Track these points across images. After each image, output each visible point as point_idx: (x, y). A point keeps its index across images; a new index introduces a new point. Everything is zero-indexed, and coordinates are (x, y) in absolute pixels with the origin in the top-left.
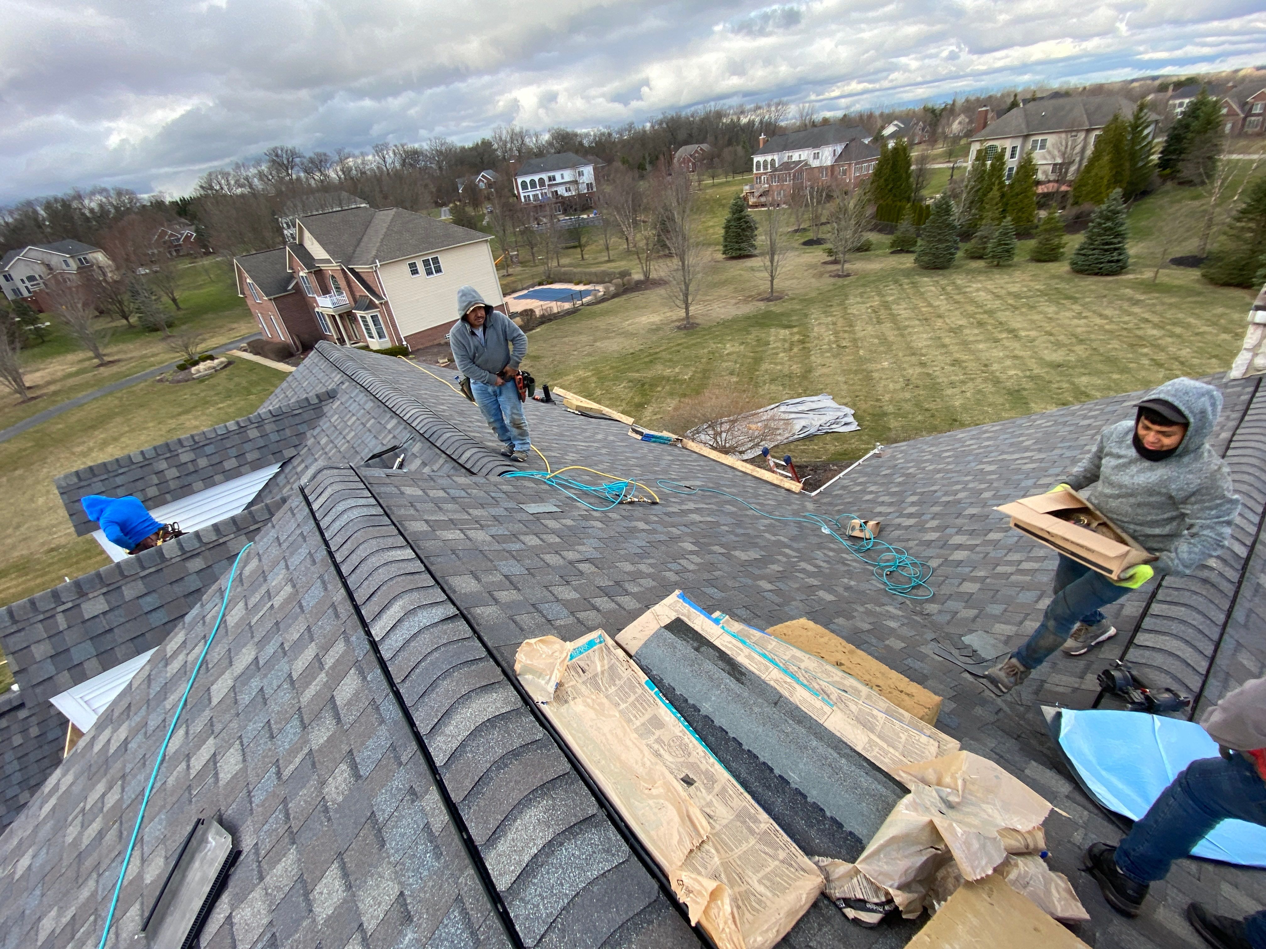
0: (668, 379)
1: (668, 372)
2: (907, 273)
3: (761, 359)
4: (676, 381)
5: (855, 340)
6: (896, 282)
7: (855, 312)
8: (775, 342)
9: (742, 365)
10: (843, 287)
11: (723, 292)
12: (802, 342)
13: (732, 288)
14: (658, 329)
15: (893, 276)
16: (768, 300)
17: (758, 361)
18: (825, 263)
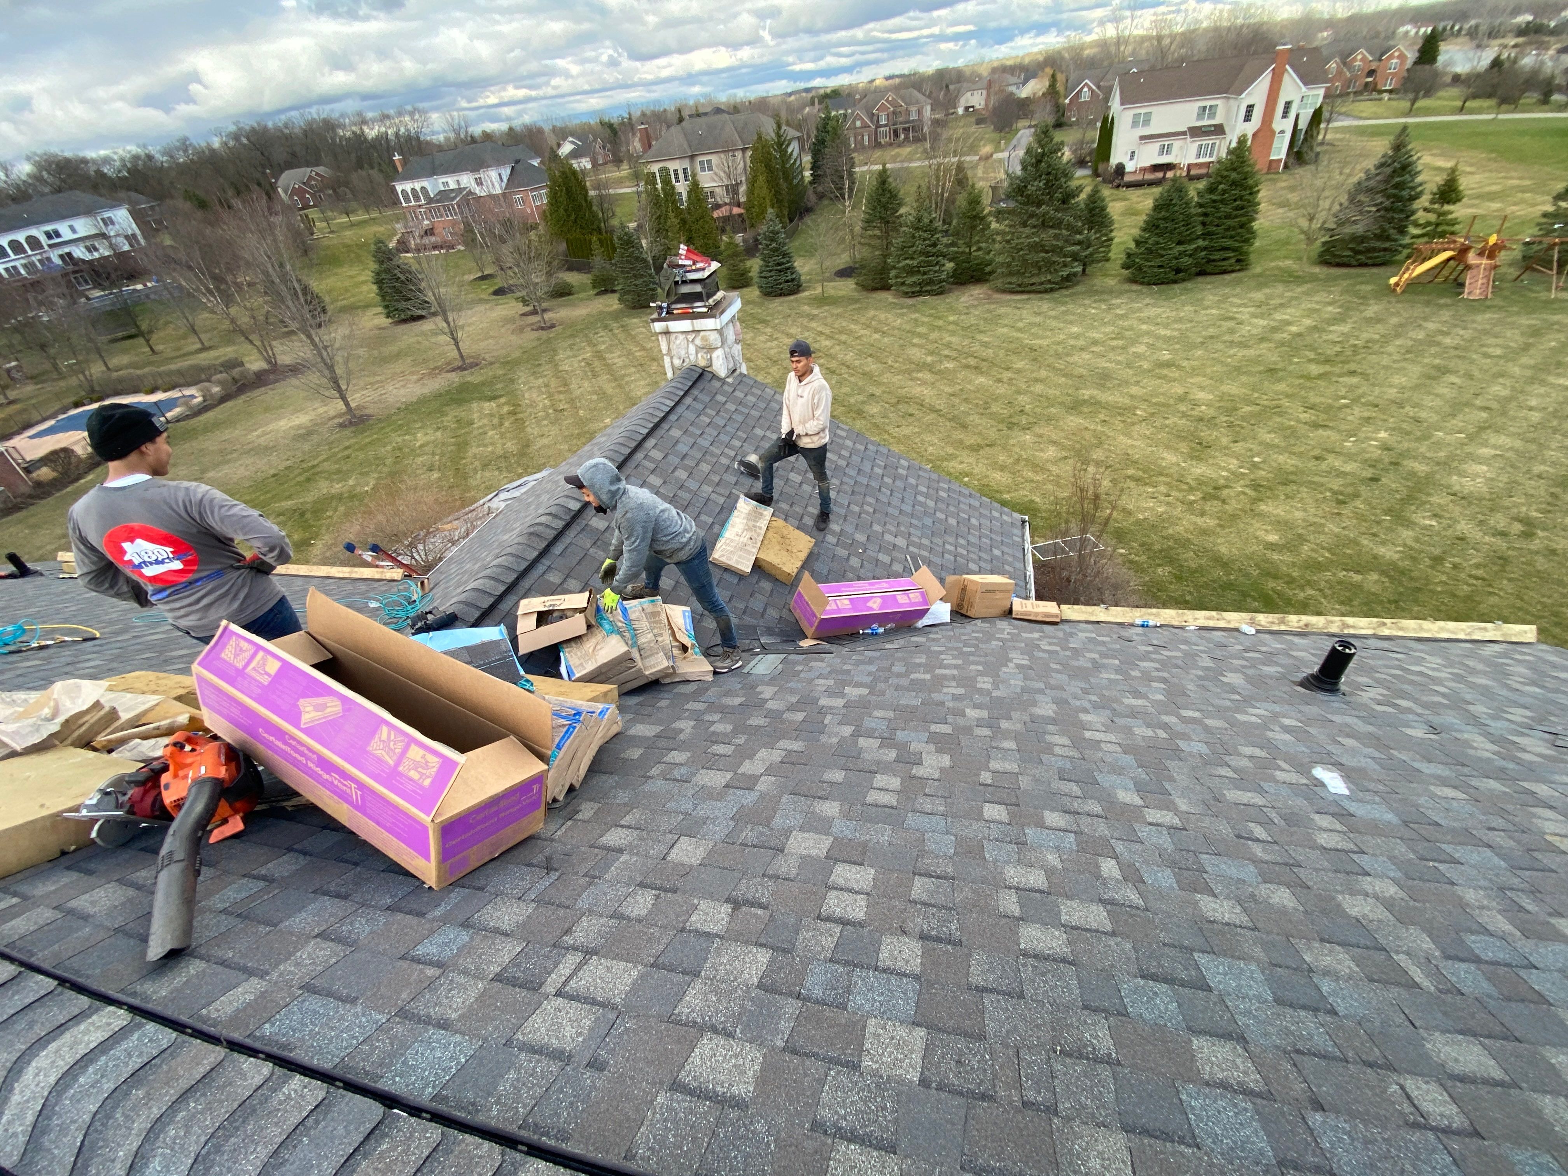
0: (340, 498)
1: (337, 487)
2: (616, 316)
3: (466, 443)
4: (352, 497)
5: (572, 401)
6: (606, 327)
7: (567, 368)
8: (480, 419)
9: (442, 455)
10: (549, 340)
11: (397, 367)
12: (513, 413)
13: (409, 360)
14: (309, 433)
15: (602, 321)
16: (462, 368)
17: (462, 446)
18: (524, 315)
